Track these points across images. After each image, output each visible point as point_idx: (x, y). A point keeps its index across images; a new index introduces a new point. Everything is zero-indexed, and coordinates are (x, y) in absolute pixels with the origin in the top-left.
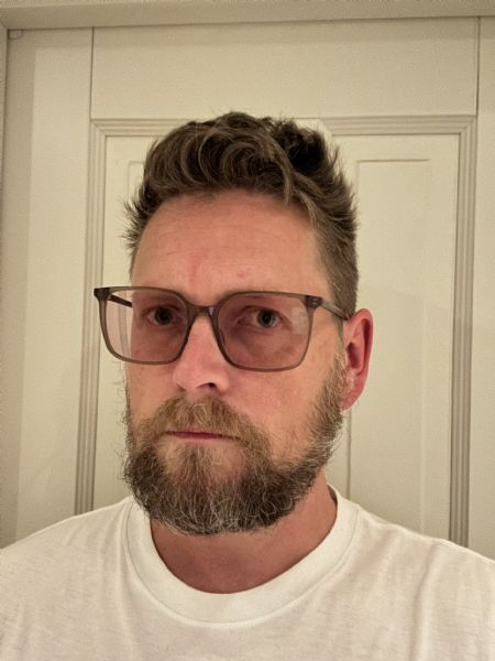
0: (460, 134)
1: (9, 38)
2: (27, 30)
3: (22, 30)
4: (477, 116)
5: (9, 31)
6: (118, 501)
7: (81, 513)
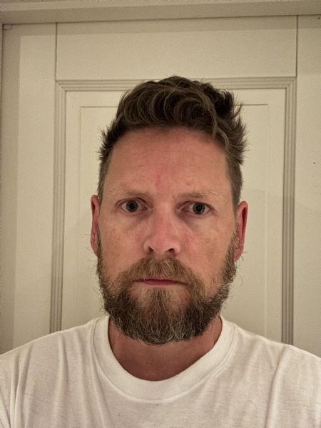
0: (286, 88)
1: (3, 29)
2: (15, 24)
3: (12, 24)
4: (296, 77)
5: (3, 25)
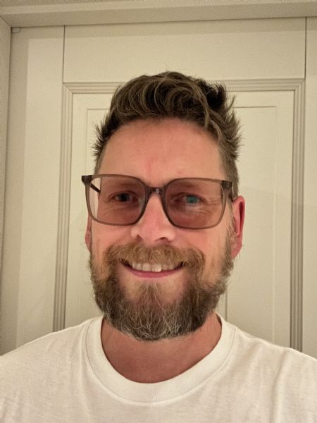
0: (294, 90)
1: (12, 32)
2: (23, 27)
3: (20, 28)
4: (305, 79)
5: (12, 28)
6: (80, 323)
7: (57, 331)
